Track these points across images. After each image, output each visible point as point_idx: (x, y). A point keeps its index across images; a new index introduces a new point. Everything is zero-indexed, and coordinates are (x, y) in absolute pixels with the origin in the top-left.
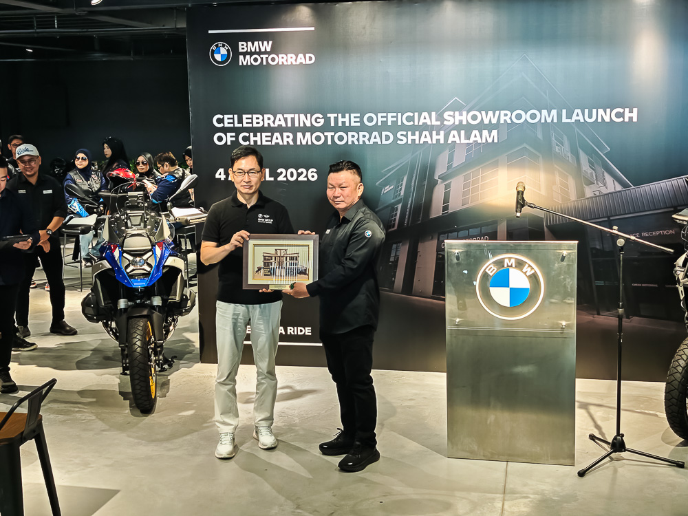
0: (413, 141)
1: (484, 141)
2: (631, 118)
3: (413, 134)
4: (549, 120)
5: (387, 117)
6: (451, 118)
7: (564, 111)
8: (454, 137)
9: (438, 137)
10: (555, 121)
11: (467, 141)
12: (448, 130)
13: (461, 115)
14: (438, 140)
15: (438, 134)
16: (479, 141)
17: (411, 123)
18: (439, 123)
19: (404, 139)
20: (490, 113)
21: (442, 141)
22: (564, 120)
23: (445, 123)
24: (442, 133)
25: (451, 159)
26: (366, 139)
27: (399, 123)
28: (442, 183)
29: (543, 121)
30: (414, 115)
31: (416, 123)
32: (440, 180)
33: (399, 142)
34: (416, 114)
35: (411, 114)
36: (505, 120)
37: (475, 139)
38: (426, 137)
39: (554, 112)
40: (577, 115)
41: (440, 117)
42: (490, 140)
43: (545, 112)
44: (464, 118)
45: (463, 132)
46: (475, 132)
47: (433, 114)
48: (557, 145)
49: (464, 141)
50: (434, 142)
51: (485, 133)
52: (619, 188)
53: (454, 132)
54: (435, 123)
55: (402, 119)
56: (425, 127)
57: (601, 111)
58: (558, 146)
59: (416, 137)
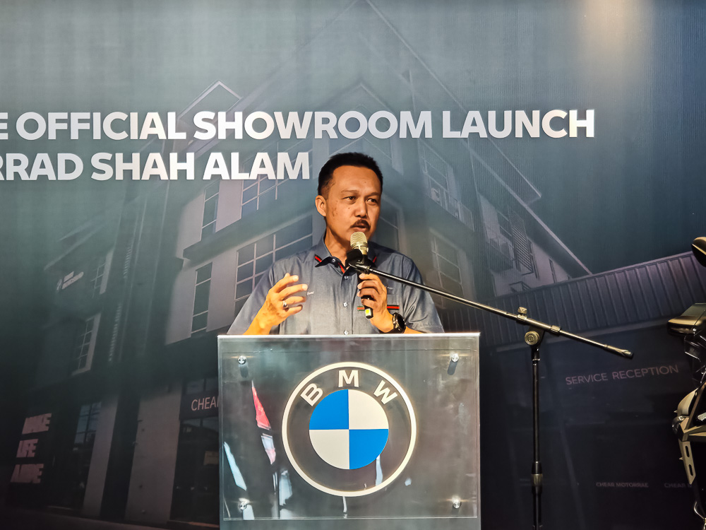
0: (128, 173)
1: (281, 176)
2: (582, 131)
3: (128, 159)
4: (416, 134)
5: (68, 121)
6: (209, 126)
7: (447, 115)
8: (216, 166)
9: (182, 166)
10: (429, 134)
11: (245, 176)
12: (203, 151)
13: (230, 118)
14: (182, 173)
15: (182, 159)
16: (271, 176)
17: (123, 135)
18: (183, 136)
19: (107, 169)
20: (293, 116)
21: (190, 176)
22: (448, 133)
23: (198, 135)
24: (190, 156)
25: (210, 213)
26: (21, 170)
27: (97, 136)
28: (192, 265)
29: (403, 135)
30: (129, 118)
31: (134, 136)
32: (186, 261)
33: (95, 176)
34: (134, 117)
35: (123, 116)
36: (325, 133)
37: (263, 171)
38: (156, 166)
39: (426, 117)
40: (474, 124)
41: (186, 124)
42: (293, 175)
43: (406, 116)
44: (237, 125)
45: (235, 157)
46: (262, 156)
47: (172, 117)
48: (434, 186)
49: (237, 175)
50: (174, 176)
51: (283, 158)
52: (562, 277)
53: (216, 156)
54: (174, 135)
55: (103, 126)
56: (155, 143)
57: (521, 115)
58: (436, 187)
59: (135, 166)
